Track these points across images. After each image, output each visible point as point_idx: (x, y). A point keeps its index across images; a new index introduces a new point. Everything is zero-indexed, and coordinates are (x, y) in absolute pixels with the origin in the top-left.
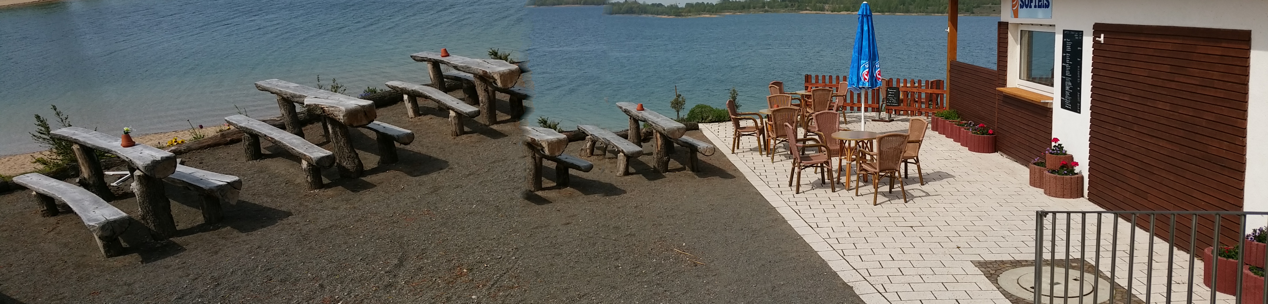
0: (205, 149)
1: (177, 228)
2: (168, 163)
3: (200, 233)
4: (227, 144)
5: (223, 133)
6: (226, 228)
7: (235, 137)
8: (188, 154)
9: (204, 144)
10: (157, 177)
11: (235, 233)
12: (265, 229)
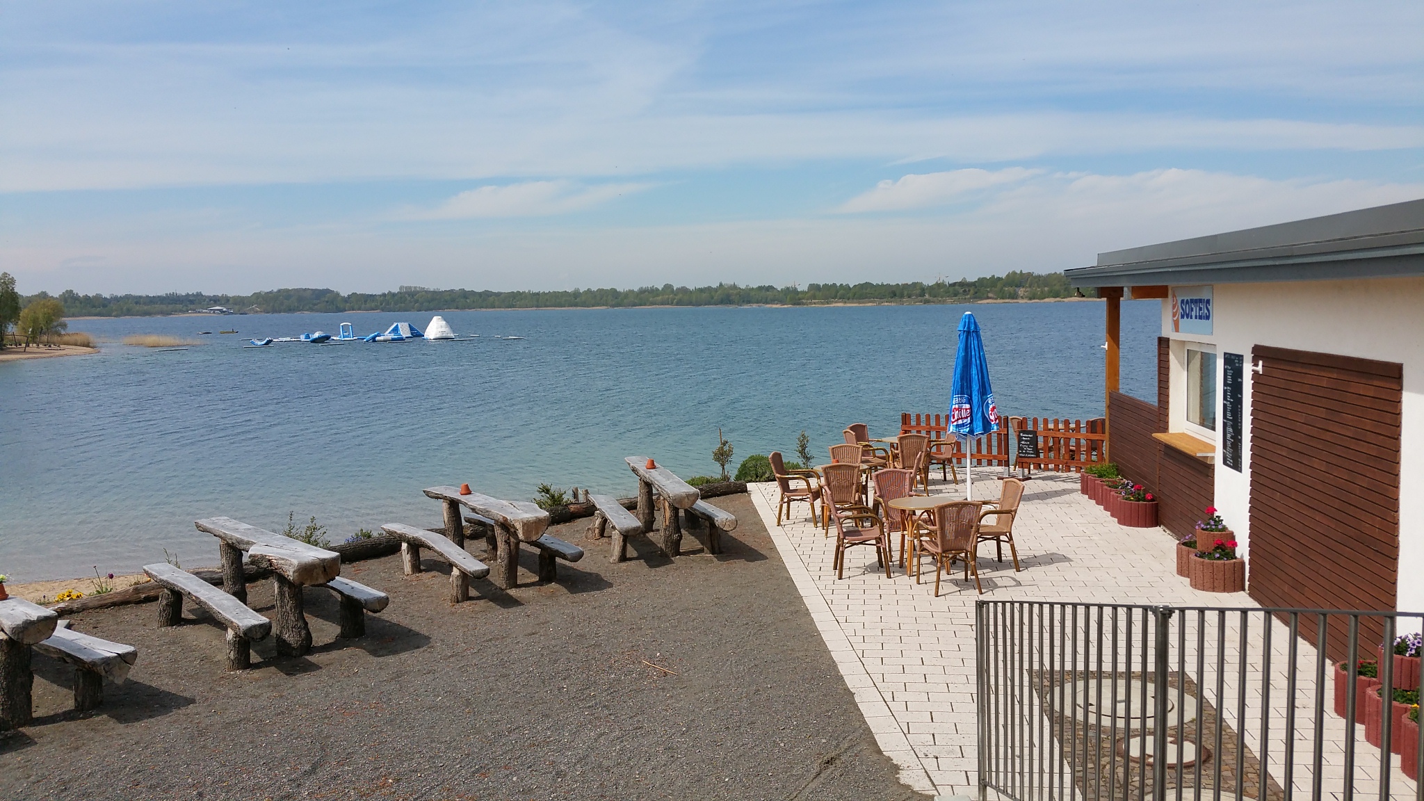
0: (107, 608)
1: (34, 715)
2: (47, 624)
3: (64, 722)
4: (139, 602)
5: (137, 588)
6: (101, 717)
7: (152, 593)
8: (81, 614)
9: (106, 602)
10: (25, 643)
11: (112, 723)
12: (152, 720)
